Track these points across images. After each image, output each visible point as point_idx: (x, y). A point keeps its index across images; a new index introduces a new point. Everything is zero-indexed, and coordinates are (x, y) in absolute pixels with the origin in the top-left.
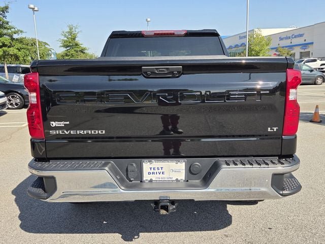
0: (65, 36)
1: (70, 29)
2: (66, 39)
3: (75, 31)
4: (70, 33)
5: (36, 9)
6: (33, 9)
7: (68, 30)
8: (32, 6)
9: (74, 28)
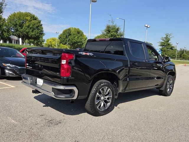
0: (163, 40)
1: (167, 36)
2: (163, 41)
3: (169, 37)
4: (166, 38)
5: (148, 26)
6: (147, 27)
7: (165, 36)
8: (146, 25)
9: (169, 35)
